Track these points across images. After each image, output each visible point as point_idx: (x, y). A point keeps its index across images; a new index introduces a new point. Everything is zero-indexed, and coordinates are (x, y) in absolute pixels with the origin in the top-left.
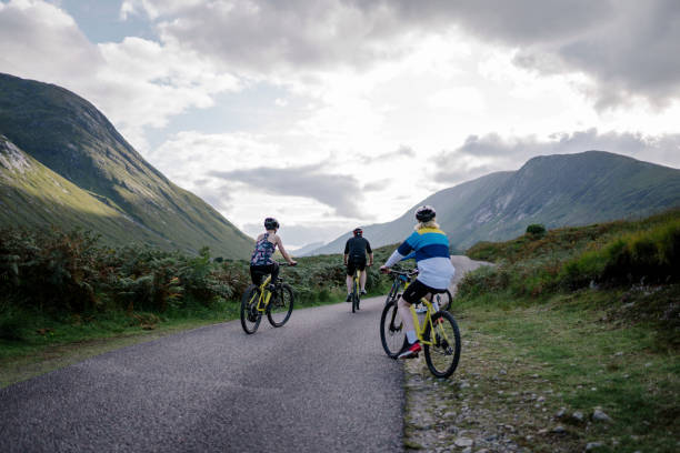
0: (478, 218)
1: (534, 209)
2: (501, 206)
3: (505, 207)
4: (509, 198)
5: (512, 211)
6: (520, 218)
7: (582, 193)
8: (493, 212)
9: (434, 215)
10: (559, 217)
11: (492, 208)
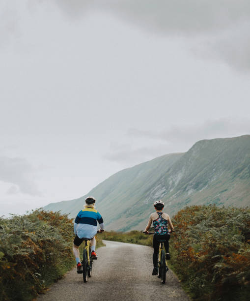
0: (154, 194)
1: (201, 185)
2: (173, 183)
3: (176, 183)
4: (180, 176)
5: (183, 187)
6: (189, 193)
7: (240, 171)
8: (167, 189)
9: (94, 201)
10: (222, 192)
11: (165, 185)
